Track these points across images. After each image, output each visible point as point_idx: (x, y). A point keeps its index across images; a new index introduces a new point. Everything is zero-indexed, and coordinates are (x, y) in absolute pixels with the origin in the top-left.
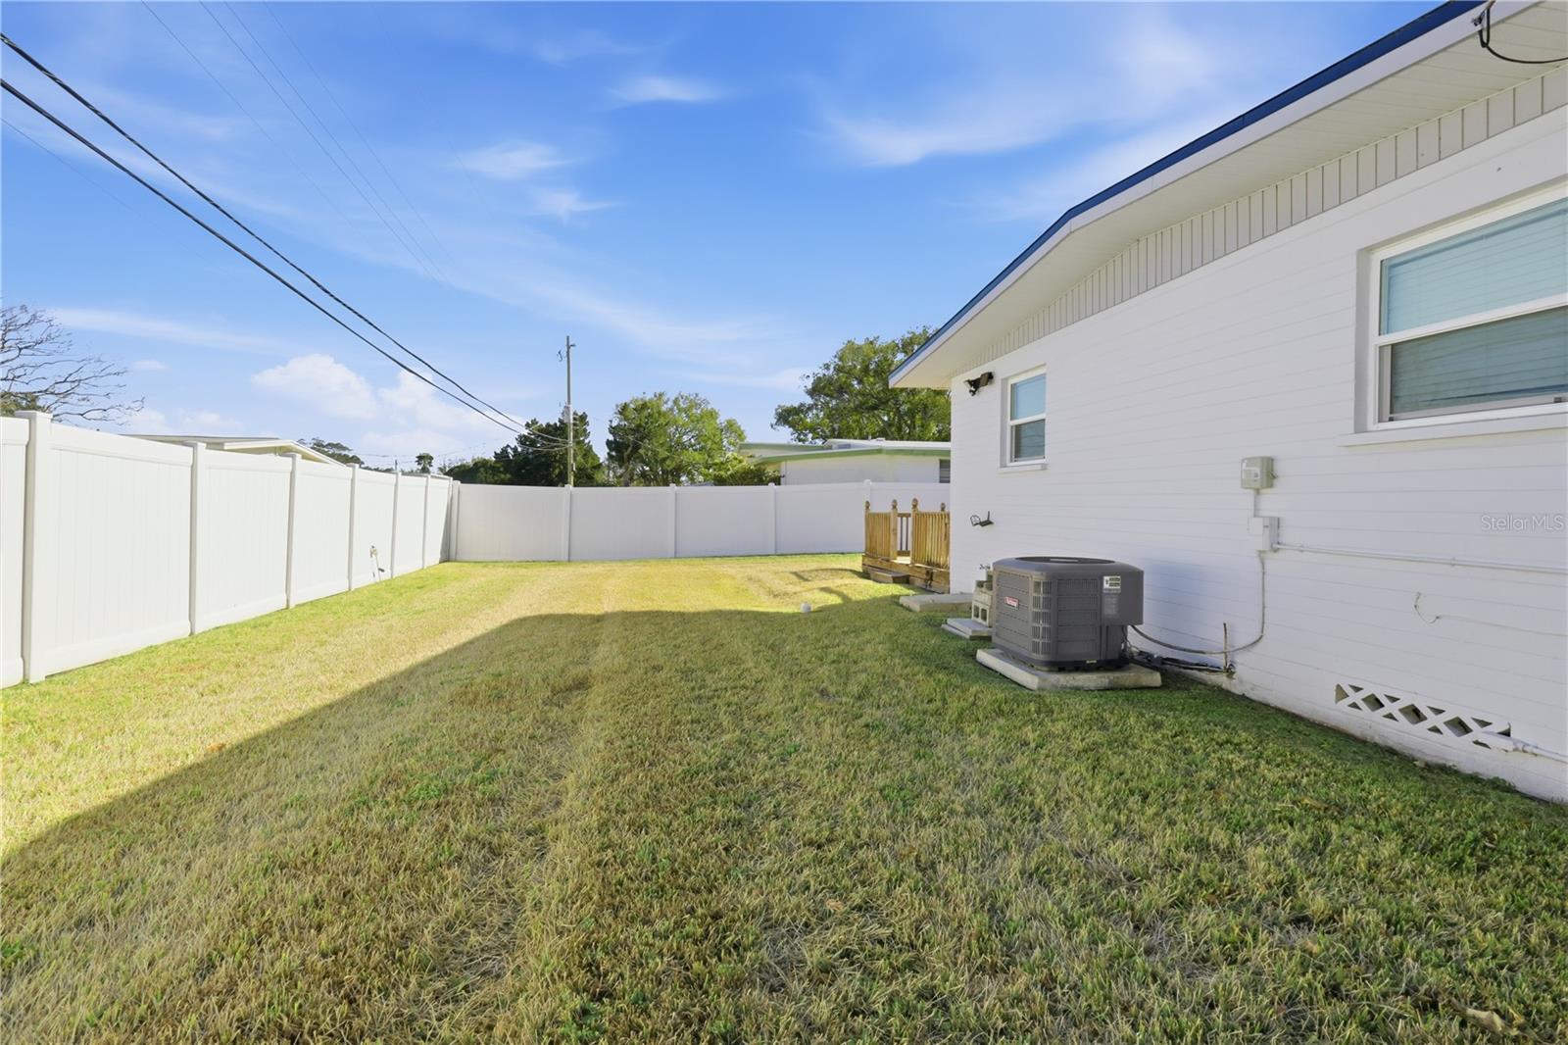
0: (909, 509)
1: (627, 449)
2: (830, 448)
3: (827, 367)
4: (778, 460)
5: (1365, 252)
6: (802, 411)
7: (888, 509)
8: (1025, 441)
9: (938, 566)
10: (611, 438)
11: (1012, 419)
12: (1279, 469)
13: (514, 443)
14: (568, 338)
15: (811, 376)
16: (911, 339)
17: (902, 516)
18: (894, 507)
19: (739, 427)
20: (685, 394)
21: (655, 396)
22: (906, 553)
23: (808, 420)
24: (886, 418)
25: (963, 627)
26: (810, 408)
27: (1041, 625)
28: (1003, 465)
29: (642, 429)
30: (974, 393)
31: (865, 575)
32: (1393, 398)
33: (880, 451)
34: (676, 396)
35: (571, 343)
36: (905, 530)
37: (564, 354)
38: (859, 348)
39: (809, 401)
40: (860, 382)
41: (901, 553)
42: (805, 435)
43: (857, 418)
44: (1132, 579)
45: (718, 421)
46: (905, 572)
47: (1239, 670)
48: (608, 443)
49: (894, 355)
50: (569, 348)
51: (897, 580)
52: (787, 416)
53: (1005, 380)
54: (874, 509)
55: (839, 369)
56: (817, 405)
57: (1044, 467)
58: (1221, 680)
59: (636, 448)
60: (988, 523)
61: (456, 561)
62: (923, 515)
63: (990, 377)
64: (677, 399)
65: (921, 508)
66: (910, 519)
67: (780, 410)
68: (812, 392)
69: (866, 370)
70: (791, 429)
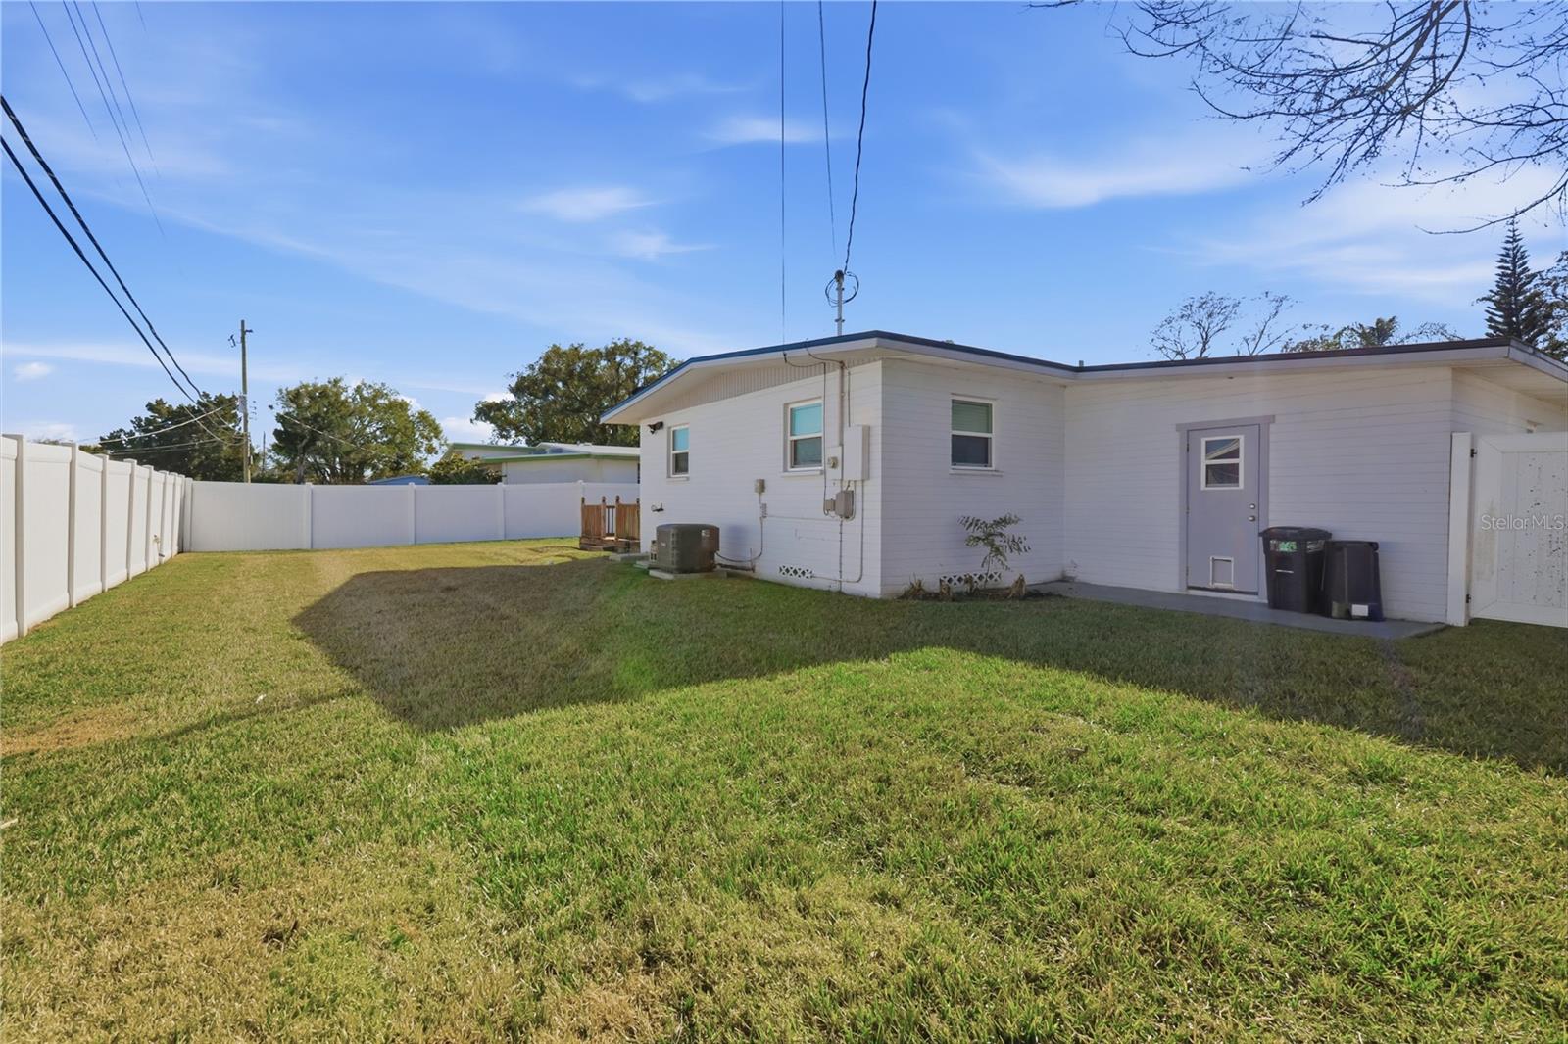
0: (614, 503)
1: (301, 441)
2: (542, 451)
3: (532, 367)
4: (499, 463)
5: (786, 405)
6: (505, 408)
7: (599, 502)
8: (680, 464)
9: (634, 539)
10: (280, 427)
11: (674, 450)
12: (767, 484)
13: (129, 427)
14: (243, 322)
15: (515, 375)
16: (613, 348)
17: (608, 507)
18: (604, 501)
19: (434, 421)
20: (368, 383)
21: (330, 382)
22: (612, 534)
23: (511, 416)
24: (590, 420)
25: (643, 564)
26: (513, 405)
27: (675, 552)
28: (669, 477)
29: (320, 419)
30: (652, 432)
31: (581, 549)
32: (795, 459)
33: (588, 456)
34: (359, 383)
35: (246, 329)
36: (611, 519)
37: (238, 338)
38: (565, 352)
39: (511, 397)
40: (565, 384)
41: (609, 534)
42: (508, 432)
43: (562, 417)
44: (714, 532)
45: (409, 413)
46: (610, 545)
47: (757, 569)
48: (277, 433)
49: (598, 362)
50: (244, 332)
51: (605, 550)
52: (487, 412)
53: (670, 428)
54: (587, 503)
55: (543, 371)
56: (520, 403)
57: (688, 479)
58: (750, 573)
59: (314, 437)
60: (661, 510)
61: (190, 552)
62: (623, 506)
63: (661, 425)
64: (358, 387)
65: (621, 502)
66: (615, 510)
67: (481, 406)
68: (517, 390)
69: (571, 374)
70: (493, 425)
